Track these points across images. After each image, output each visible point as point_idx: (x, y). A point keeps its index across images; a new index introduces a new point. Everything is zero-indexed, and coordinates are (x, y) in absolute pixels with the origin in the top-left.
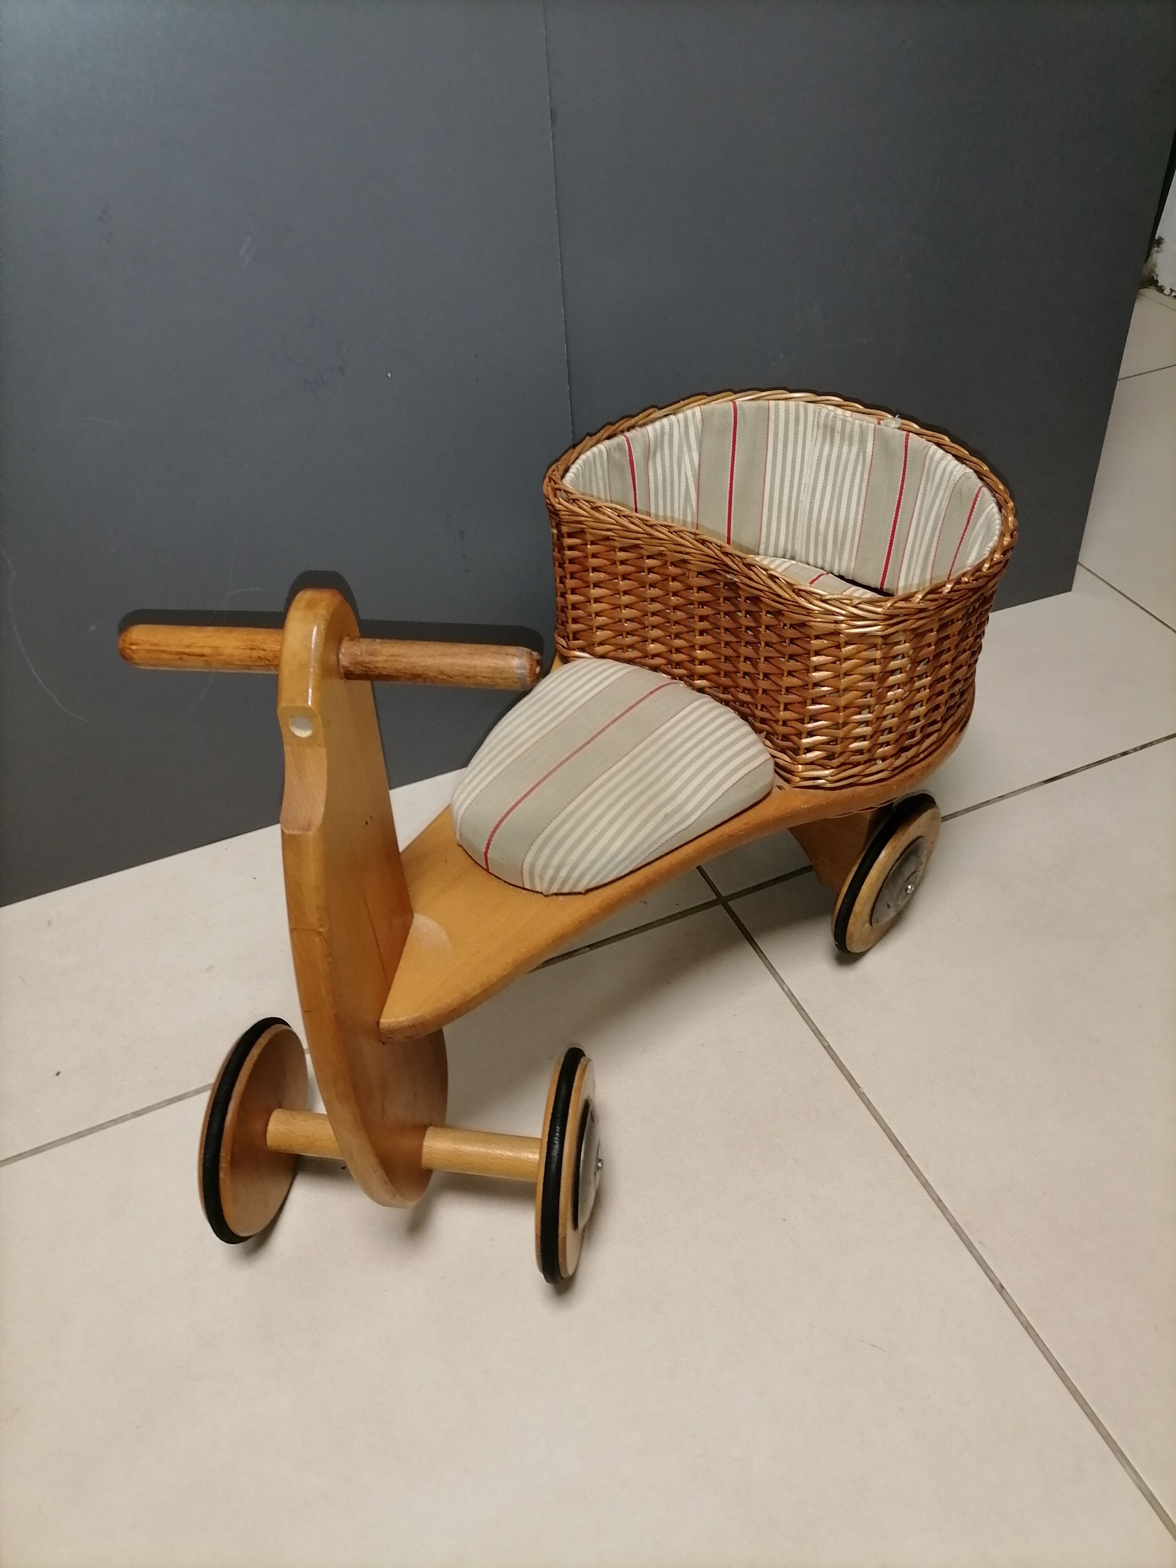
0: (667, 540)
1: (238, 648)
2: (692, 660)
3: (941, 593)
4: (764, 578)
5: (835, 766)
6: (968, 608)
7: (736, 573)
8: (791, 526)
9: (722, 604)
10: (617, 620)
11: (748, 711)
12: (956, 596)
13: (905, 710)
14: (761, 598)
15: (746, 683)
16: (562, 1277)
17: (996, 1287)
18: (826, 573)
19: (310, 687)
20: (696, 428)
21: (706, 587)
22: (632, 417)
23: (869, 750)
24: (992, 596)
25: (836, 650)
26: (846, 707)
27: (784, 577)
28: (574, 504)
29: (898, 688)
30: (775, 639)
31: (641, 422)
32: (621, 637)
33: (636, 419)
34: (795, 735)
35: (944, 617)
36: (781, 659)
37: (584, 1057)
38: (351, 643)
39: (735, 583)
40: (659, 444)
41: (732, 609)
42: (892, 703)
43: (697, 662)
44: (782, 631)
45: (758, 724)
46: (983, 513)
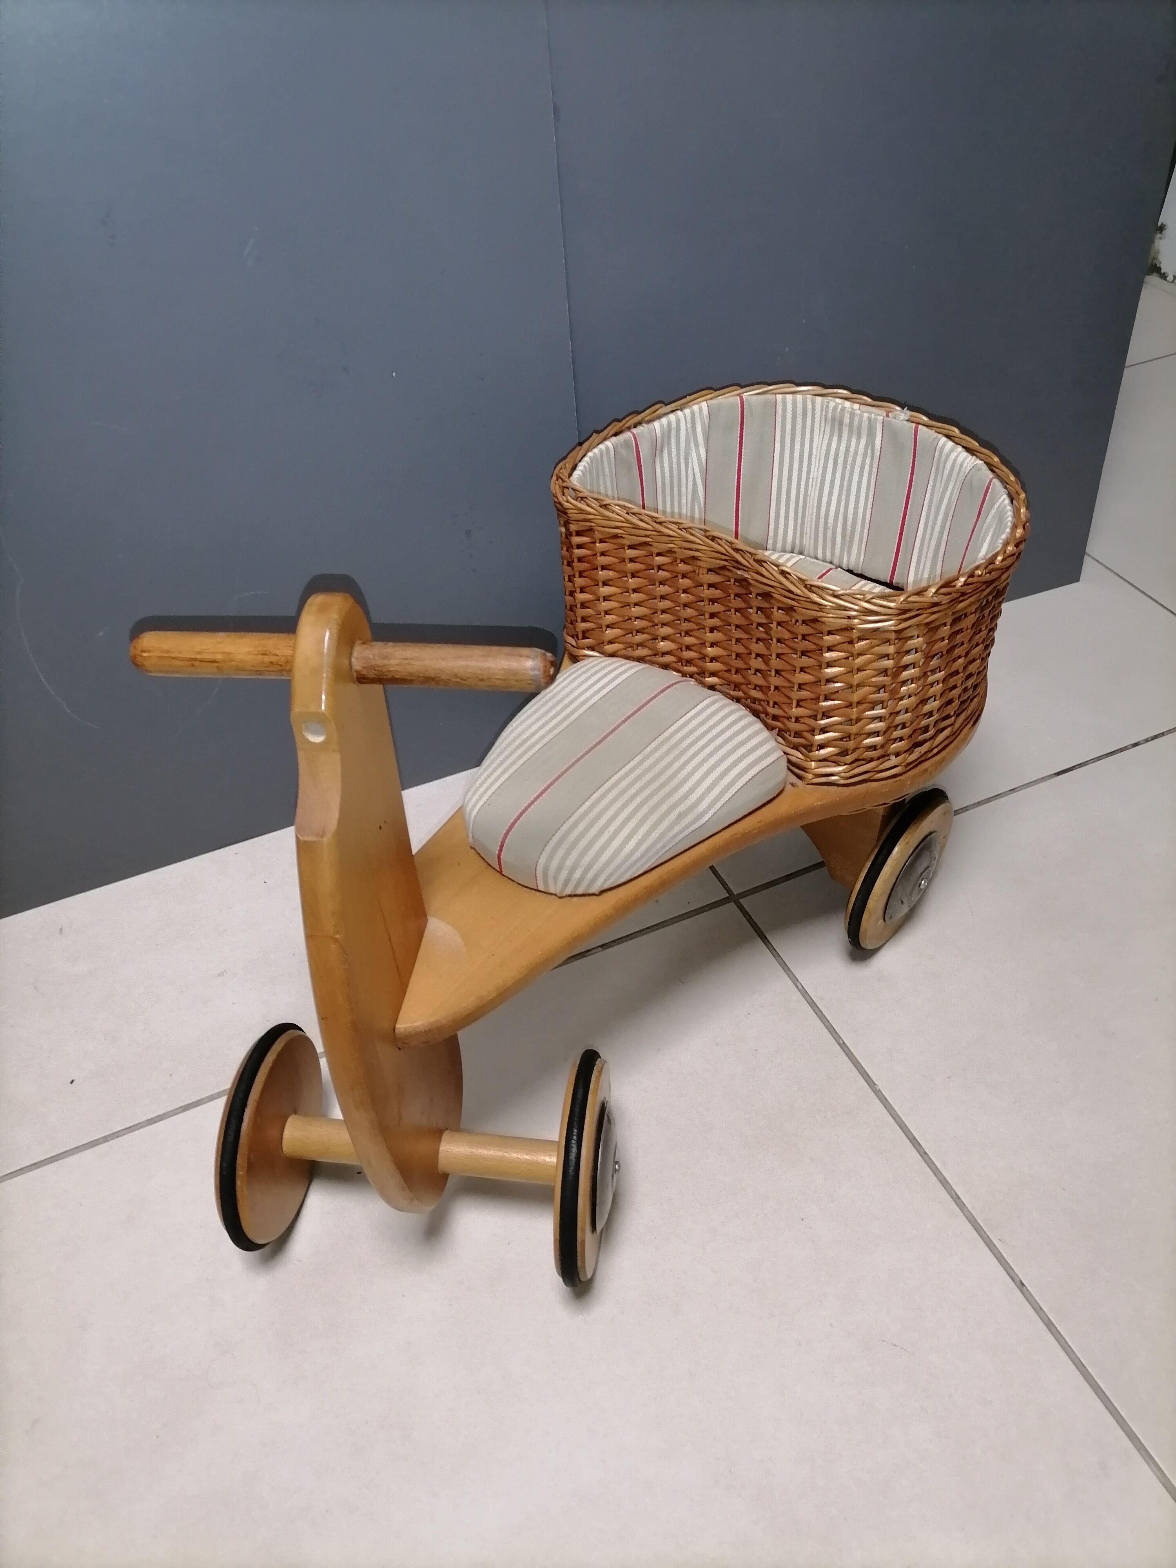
0: (677, 537)
1: (249, 653)
2: (703, 658)
3: (954, 586)
4: (774, 573)
5: (848, 763)
6: (981, 601)
7: (746, 569)
8: (799, 521)
9: (733, 601)
10: (626, 618)
11: (760, 708)
12: (969, 589)
13: (918, 705)
14: (773, 595)
15: (758, 680)
16: (581, 1281)
17: (1016, 1285)
18: (834, 567)
19: (323, 692)
20: (703, 424)
21: (717, 583)
22: (639, 413)
23: (883, 746)
24: (1005, 588)
25: (850, 645)
26: (859, 703)
27: (795, 573)
28: (582, 502)
29: (911, 684)
30: (787, 635)
31: (647, 418)
32: (630, 635)
33: (643, 415)
34: (808, 731)
35: (957, 611)
36: (793, 655)
37: (599, 1059)
38: (364, 646)
39: (745, 580)
40: (666, 440)
41: (743, 605)
42: (905, 698)
43: (708, 659)
44: (794, 627)
45: (770, 721)
46: (994, 505)
